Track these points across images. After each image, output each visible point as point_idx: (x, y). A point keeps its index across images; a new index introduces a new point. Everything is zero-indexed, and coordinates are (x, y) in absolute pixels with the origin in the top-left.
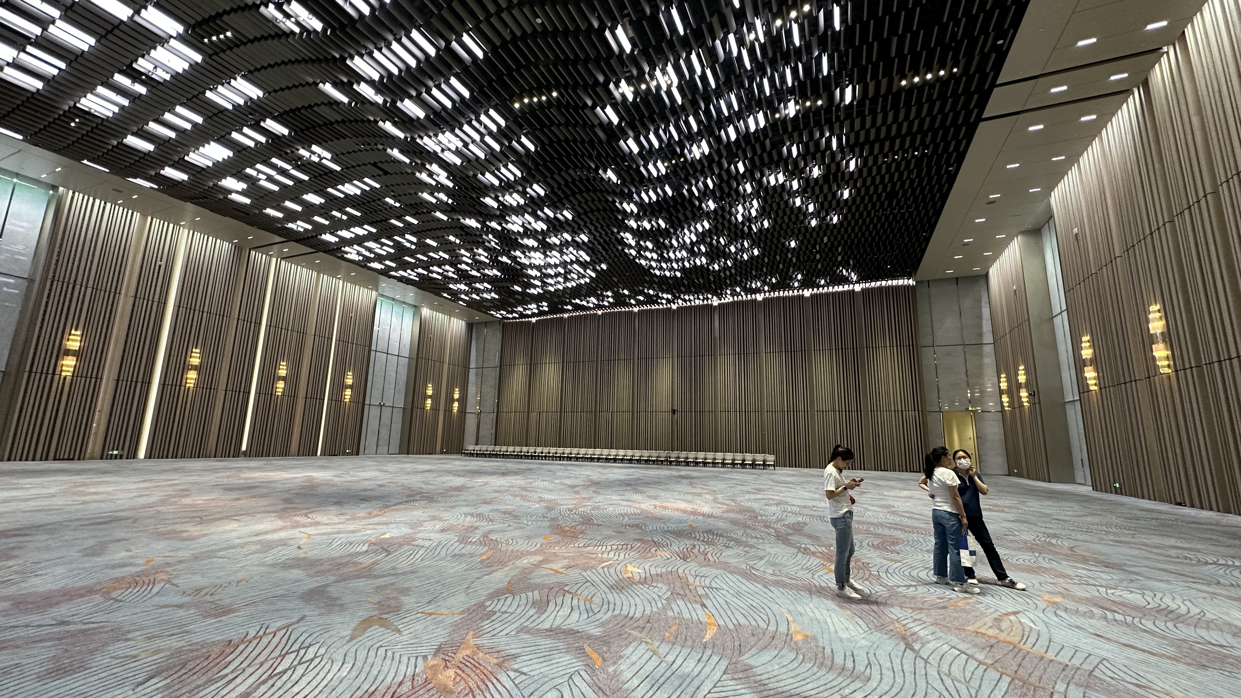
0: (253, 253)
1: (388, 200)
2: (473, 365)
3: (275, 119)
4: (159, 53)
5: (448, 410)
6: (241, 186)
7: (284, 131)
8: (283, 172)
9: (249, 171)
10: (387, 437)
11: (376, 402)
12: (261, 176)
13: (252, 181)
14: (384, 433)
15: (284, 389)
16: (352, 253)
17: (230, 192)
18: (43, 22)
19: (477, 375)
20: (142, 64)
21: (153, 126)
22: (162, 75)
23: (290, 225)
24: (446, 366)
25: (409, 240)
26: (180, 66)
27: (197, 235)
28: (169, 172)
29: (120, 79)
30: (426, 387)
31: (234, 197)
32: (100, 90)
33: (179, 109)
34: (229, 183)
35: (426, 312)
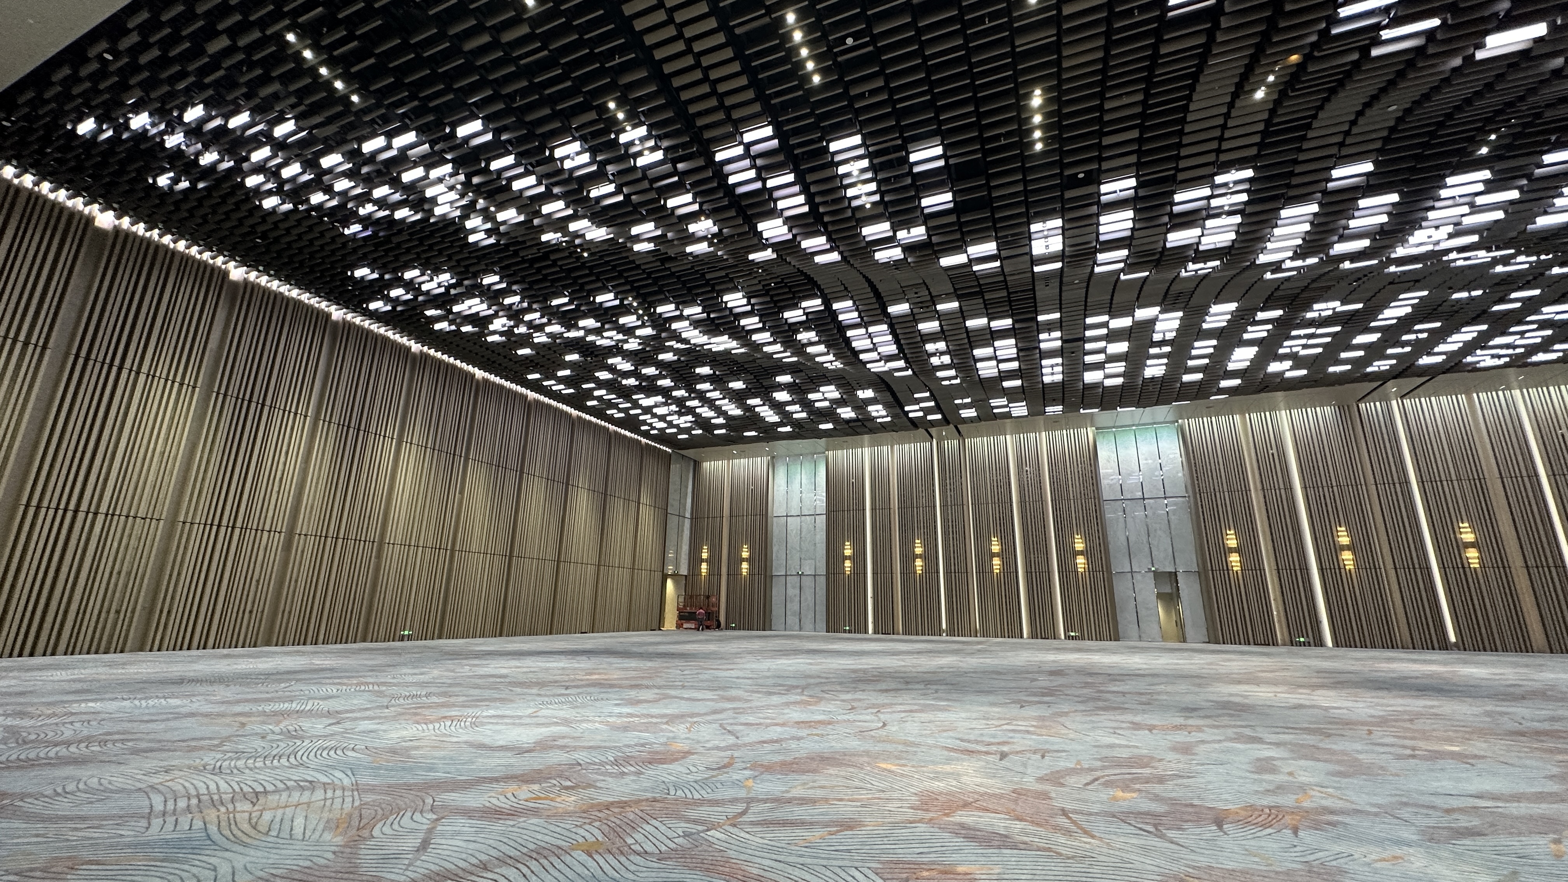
0: (1362, 406)
1: (1456, 296)
3: (1262, 310)
4: (1159, 326)
6: (1287, 364)
7: (1278, 313)
8: (1311, 336)
9: (1281, 351)
12: (1295, 349)
13: (1293, 356)
15: (1481, 558)
17: (1284, 372)
18: (1103, 351)
20: (1157, 337)
21: (1190, 363)
22: (1170, 336)
23: (1369, 369)
26: (1176, 324)
27: (1294, 412)
28: (1224, 384)
29: (1153, 351)
31: (1288, 375)
32: (1149, 362)
33: (1197, 344)
34: (1274, 367)
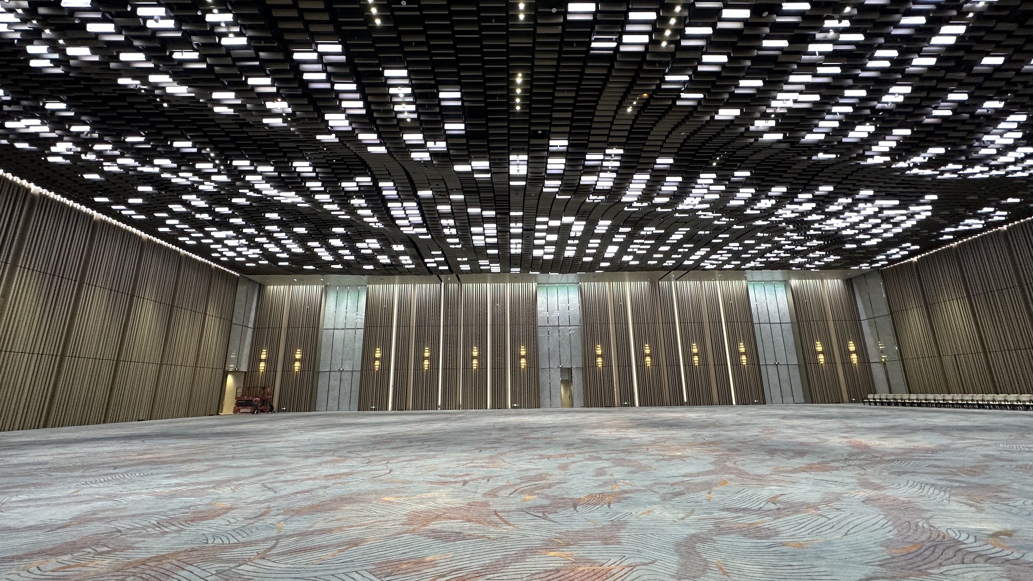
0: (660, 283)
1: (700, 233)
2: (863, 316)
3: (622, 227)
4: (574, 228)
5: (847, 362)
6: (631, 257)
7: (629, 229)
8: (642, 244)
9: (629, 250)
10: (789, 389)
11: (770, 361)
12: (635, 250)
13: (633, 253)
14: (786, 387)
15: (699, 361)
16: (707, 265)
17: (629, 262)
18: (544, 238)
19: (870, 325)
20: (572, 234)
21: (588, 251)
22: (579, 234)
23: (664, 264)
24: (831, 324)
25: (734, 246)
26: (582, 228)
27: (632, 283)
28: (603, 264)
29: (570, 242)
30: (815, 345)
31: (631, 263)
32: (567, 248)
33: (591, 241)
34: (625, 258)
35: (794, 282)
